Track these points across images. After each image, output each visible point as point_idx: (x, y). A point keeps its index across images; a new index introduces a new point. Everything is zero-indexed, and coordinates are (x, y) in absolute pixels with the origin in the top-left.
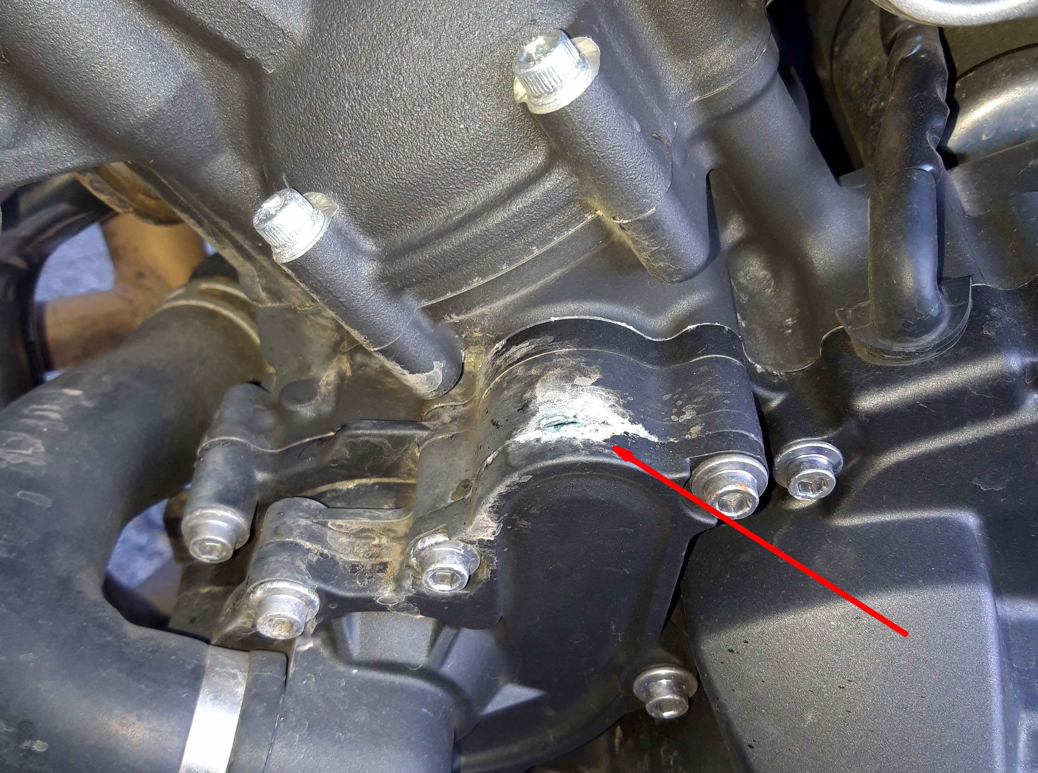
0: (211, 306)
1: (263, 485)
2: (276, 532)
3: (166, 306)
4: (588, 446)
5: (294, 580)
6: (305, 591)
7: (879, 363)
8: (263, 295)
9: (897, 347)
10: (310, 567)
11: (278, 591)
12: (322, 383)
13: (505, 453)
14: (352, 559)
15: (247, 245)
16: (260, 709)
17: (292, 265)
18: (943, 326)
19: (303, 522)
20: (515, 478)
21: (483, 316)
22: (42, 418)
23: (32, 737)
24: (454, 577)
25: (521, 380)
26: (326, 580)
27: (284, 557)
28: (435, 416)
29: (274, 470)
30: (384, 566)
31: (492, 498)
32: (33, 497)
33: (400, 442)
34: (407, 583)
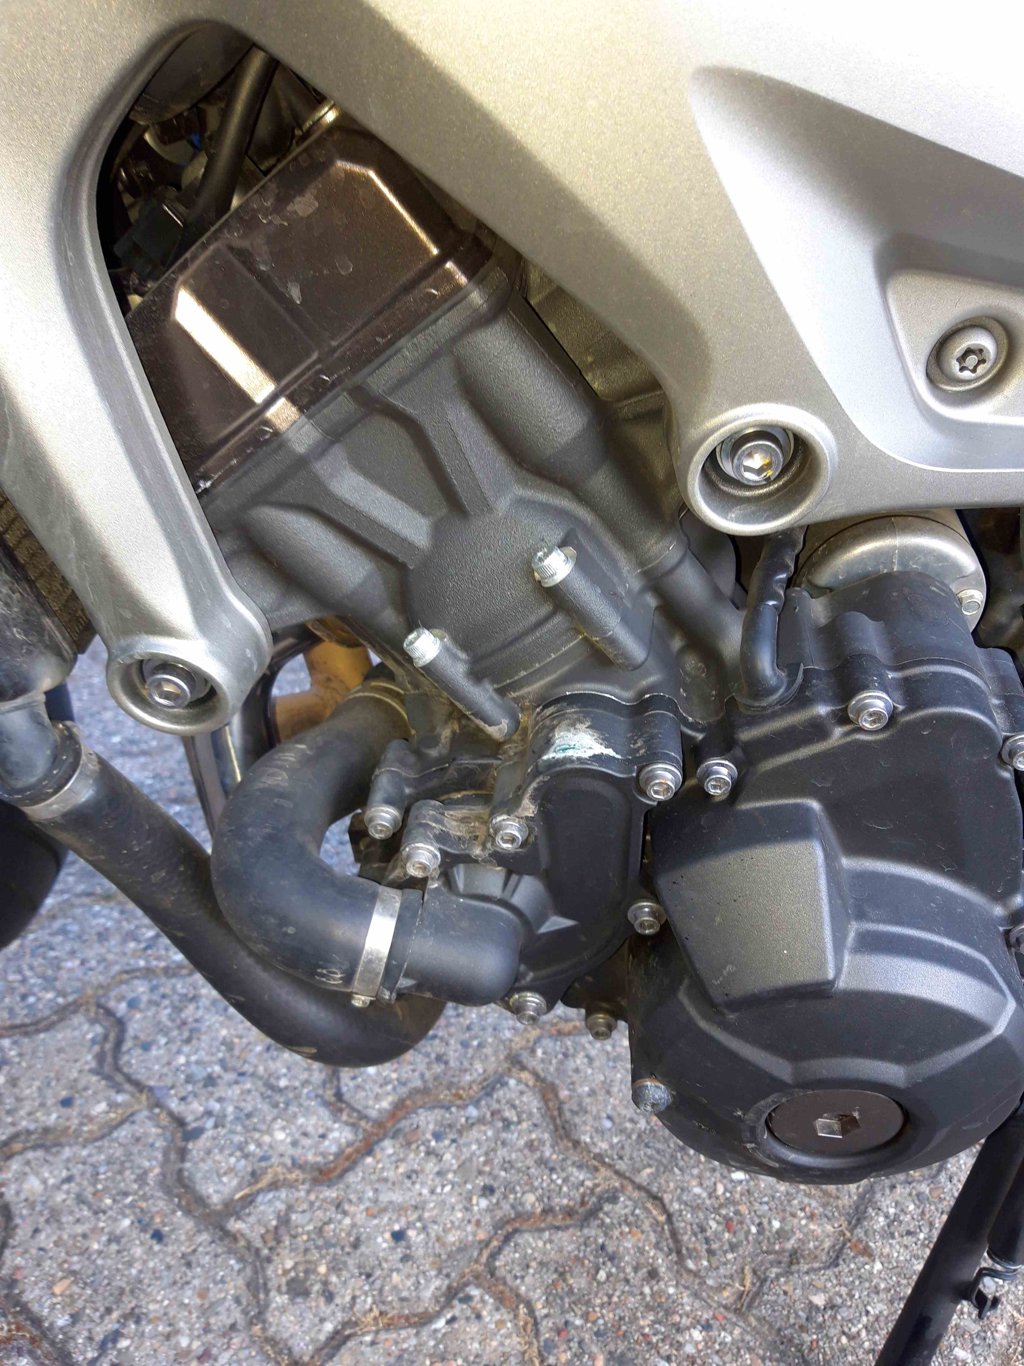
0: (378, 696)
1: (410, 796)
2: (416, 818)
3: (351, 697)
4: (579, 760)
5: (426, 842)
6: (432, 848)
7: (749, 713)
8: (409, 686)
9: (756, 704)
10: (435, 836)
11: (418, 848)
12: (443, 738)
13: (537, 766)
14: (458, 834)
15: (399, 658)
16: (408, 915)
17: (424, 668)
18: (782, 690)
19: (431, 812)
20: (541, 778)
21: (529, 693)
22: (285, 760)
23: (287, 925)
24: (513, 840)
25: (548, 727)
26: (444, 844)
27: (421, 830)
28: (505, 752)
29: (416, 787)
30: (476, 837)
31: (530, 790)
32: (283, 802)
33: (485, 768)
34: (489, 845)
